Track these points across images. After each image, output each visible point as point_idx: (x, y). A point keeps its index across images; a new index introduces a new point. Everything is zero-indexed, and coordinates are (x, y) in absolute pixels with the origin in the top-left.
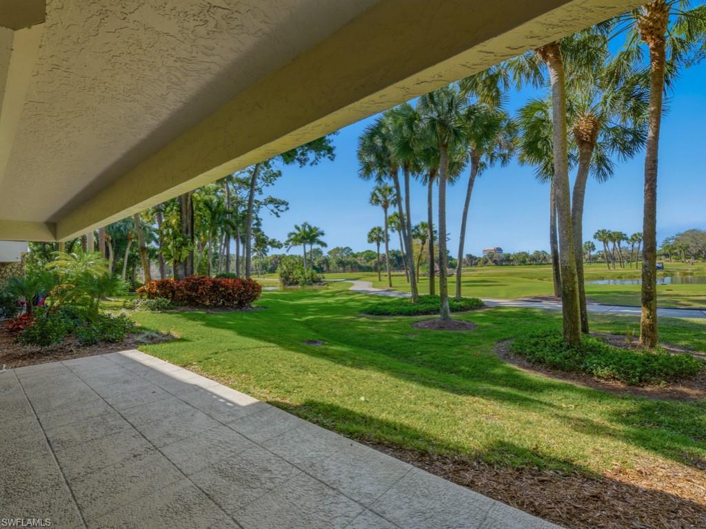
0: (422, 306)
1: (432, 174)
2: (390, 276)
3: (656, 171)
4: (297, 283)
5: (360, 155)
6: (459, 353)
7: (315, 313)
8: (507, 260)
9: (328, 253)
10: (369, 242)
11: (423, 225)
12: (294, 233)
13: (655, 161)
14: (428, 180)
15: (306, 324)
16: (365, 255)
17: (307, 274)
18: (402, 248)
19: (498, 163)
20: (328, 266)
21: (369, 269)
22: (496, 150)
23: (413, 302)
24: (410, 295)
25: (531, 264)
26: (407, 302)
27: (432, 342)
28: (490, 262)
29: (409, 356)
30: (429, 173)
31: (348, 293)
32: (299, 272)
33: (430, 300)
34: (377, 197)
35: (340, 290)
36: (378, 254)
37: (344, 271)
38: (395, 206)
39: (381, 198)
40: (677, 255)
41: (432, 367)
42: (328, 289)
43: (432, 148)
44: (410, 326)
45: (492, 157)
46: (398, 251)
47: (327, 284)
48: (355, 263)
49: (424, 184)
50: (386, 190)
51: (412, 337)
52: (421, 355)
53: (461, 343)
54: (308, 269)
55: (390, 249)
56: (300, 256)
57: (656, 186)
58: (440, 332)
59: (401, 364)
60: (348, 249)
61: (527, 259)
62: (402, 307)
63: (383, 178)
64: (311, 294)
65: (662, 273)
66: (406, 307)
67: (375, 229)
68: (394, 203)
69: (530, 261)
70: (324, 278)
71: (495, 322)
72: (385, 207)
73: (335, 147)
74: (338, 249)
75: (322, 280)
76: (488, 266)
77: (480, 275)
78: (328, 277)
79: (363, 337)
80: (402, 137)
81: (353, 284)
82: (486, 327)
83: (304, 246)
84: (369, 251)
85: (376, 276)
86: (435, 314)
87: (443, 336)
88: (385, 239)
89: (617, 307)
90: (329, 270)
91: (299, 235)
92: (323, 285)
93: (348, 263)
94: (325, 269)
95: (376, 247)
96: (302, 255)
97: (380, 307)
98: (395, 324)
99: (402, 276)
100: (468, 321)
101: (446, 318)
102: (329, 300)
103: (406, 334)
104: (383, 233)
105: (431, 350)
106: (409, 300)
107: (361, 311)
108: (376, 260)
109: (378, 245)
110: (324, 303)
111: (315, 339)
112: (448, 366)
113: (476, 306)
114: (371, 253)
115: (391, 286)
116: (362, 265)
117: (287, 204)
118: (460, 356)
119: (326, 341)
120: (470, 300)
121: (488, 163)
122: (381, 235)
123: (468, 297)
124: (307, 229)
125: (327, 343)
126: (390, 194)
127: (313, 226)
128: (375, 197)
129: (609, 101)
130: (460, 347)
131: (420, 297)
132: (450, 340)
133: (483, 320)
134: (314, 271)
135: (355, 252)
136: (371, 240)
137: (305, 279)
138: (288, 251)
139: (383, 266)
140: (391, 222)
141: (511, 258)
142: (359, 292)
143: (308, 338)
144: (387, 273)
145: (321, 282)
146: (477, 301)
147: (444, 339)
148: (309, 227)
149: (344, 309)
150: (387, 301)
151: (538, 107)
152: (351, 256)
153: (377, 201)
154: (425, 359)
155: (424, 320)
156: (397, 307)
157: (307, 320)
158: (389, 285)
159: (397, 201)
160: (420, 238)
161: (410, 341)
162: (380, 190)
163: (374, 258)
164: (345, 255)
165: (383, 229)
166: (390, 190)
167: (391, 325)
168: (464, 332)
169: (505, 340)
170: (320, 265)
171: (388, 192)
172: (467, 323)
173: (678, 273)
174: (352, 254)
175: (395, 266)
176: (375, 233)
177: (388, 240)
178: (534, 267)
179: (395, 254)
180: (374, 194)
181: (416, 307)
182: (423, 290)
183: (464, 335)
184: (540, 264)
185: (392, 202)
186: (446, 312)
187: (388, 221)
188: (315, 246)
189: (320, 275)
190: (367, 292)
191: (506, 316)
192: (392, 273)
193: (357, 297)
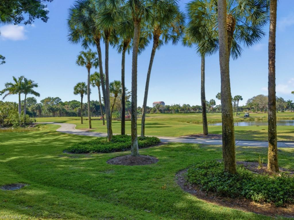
0: (115, 144)
1: (125, 45)
2: (91, 120)
3: (275, 51)
4: (11, 125)
5: (70, 23)
6: (149, 187)
7: (20, 153)
8: (168, 110)
9: (41, 101)
10: (75, 93)
11: (117, 83)
12: (10, 84)
13: (274, 45)
14: (122, 49)
15: (10, 166)
16: (71, 103)
17: (21, 118)
18: (100, 99)
19: (170, 42)
20: (40, 112)
21: (74, 114)
22: (170, 33)
23: (108, 141)
24: (106, 134)
25: (181, 113)
26: (103, 141)
27: (126, 177)
28: (157, 111)
29: (106, 194)
30: (123, 44)
31: (54, 133)
32: (14, 116)
33: (122, 139)
34: (83, 59)
35: (48, 131)
36: (82, 103)
37: (54, 116)
38: (96, 67)
39: (85, 60)
40: (253, 109)
41: (128, 204)
42: (39, 130)
43: (128, 22)
44: (106, 163)
45: (167, 37)
46: (96, 102)
47: (38, 126)
48: (63, 109)
49: (119, 52)
50: (90, 54)
51: (109, 174)
52: (117, 192)
53: (149, 176)
54: (22, 114)
55: (91, 100)
56: (15, 103)
57: (275, 62)
58: (133, 167)
59: (100, 204)
60: (58, 99)
61: (179, 109)
62: (99, 145)
63: (88, 43)
64: (21, 135)
65: (249, 119)
66: (103, 146)
67: (79, 84)
68: (96, 65)
69: (181, 111)
70: (35, 121)
71: (170, 155)
72: (89, 68)
73: (48, 12)
74: (49, 99)
75: (34, 123)
76: (156, 113)
77: (152, 119)
78: (39, 120)
79: (64, 177)
80: (106, 9)
81: (60, 126)
82: (165, 160)
83: (20, 95)
84: (75, 101)
85: (79, 119)
86: (126, 150)
87: (134, 171)
88: (87, 92)
89: (240, 141)
90: (41, 115)
91: (17, 85)
92: (35, 127)
93: (57, 110)
94: (38, 114)
95: (81, 98)
96: (18, 102)
97: (81, 146)
98: (94, 161)
99: (99, 120)
100: (150, 156)
101: (135, 155)
102: (36, 141)
103: (103, 171)
104: (86, 87)
105: (125, 185)
106: (105, 140)
107: (65, 150)
108: (80, 107)
109: (82, 96)
110: (31, 144)
111: (15, 182)
112: (142, 203)
113: (155, 143)
114: (76, 102)
115: (90, 127)
116: (69, 111)
117: (4, 58)
118: (150, 190)
119: (26, 183)
120: (150, 138)
121: (164, 41)
122: (85, 89)
123: (149, 136)
124: (23, 81)
125: (26, 186)
126: (93, 58)
127: (28, 79)
128: (81, 60)
129: (243, 6)
130: (149, 180)
131: (114, 137)
132: (140, 174)
133: (161, 154)
134: (27, 115)
135: (63, 101)
136: (76, 93)
137: (19, 122)
138: (4, 98)
139: (85, 112)
140: (93, 80)
141: (170, 109)
142: (63, 133)
143: (8, 182)
144: (88, 118)
145: (33, 124)
146: (156, 139)
147: (136, 173)
148: (25, 80)
149: (48, 148)
150: (88, 140)
151: (200, 4)
152: (60, 104)
153: (83, 63)
154: (121, 196)
155: (117, 156)
156: (95, 146)
157: (11, 162)
158: (89, 127)
159: (98, 64)
160: (114, 93)
161: (107, 177)
162: (85, 54)
163: (78, 106)
164: (55, 103)
165: (87, 84)
166: (93, 55)
167: (91, 162)
168: (150, 166)
169: (180, 171)
170: (33, 110)
171: (91, 57)
172: (151, 158)
173: (256, 119)
174: (61, 102)
175: (94, 112)
176: (80, 87)
177: (90, 93)
178: (183, 115)
179: (94, 103)
180: (80, 57)
181: (110, 145)
182: (117, 132)
183: (150, 169)
184: (186, 113)
185: (94, 65)
186: (135, 150)
187: (91, 78)
188: (30, 96)
189: (32, 119)
190: (71, 133)
191: (177, 150)
192: (92, 118)
193: (61, 137)
